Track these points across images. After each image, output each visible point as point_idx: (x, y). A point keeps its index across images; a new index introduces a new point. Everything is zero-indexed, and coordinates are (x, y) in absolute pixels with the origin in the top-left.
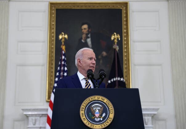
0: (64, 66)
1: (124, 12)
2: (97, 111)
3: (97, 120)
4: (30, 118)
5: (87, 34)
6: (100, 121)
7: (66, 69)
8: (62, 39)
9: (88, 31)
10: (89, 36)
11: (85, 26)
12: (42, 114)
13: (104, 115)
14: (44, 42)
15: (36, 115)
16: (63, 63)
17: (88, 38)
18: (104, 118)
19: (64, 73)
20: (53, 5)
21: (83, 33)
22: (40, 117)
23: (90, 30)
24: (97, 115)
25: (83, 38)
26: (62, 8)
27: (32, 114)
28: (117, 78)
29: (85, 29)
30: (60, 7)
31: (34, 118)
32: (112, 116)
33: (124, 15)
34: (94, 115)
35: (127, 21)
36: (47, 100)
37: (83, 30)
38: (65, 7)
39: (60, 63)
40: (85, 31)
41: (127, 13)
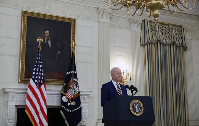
0: (40, 61)
1: (73, 25)
2: (137, 107)
3: (137, 111)
4: (10, 94)
5: (48, 38)
6: (138, 112)
7: (41, 63)
8: (38, 41)
9: (49, 35)
10: (50, 38)
11: (47, 32)
12: (19, 92)
13: (139, 109)
14: (17, 39)
15: (14, 92)
16: (39, 58)
17: (49, 40)
18: (140, 111)
19: (40, 66)
20: (25, 13)
21: (45, 36)
22: (17, 94)
23: (50, 35)
24: (137, 109)
25: (46, 40)
26: (32, 16)
27: (11, 92)
28: (73, 72)
29: (47, 33)
30: (30, 15)
31: (13, 94)
32: (143, 110)
33: (72, 28)
34: (135, 109)
35: (74, 32)
36: (20, 82)
37: (46, 34)
38: (33, 16)
39: (37, 58)
40: (47, 35)
41: (75, 27)
